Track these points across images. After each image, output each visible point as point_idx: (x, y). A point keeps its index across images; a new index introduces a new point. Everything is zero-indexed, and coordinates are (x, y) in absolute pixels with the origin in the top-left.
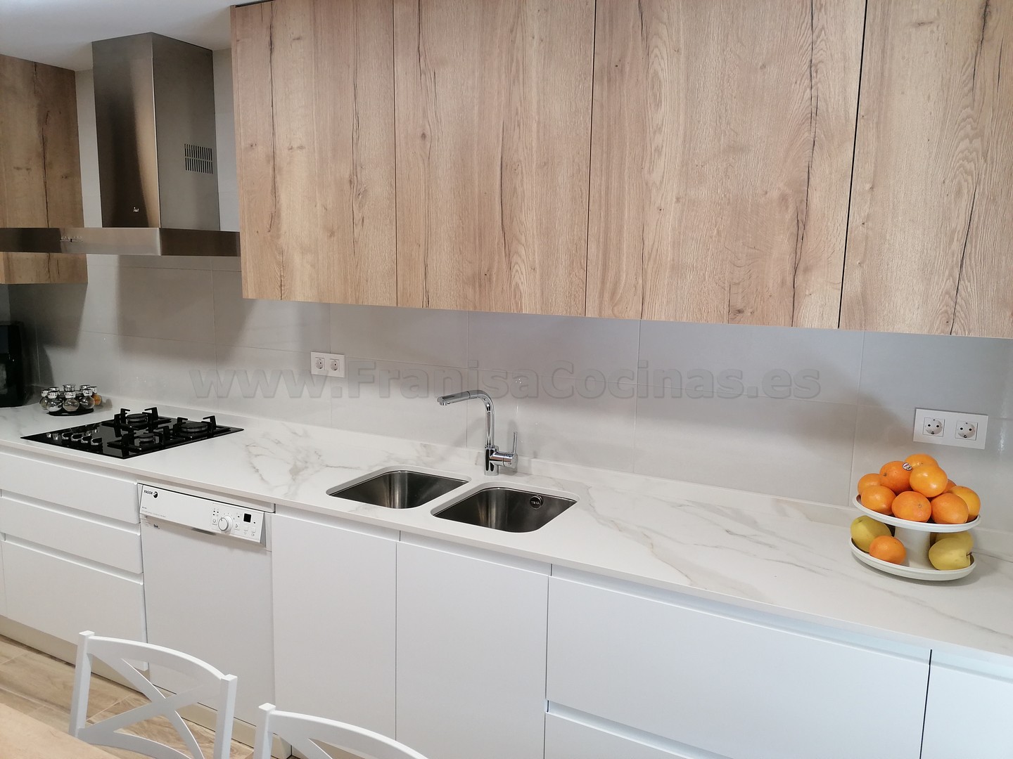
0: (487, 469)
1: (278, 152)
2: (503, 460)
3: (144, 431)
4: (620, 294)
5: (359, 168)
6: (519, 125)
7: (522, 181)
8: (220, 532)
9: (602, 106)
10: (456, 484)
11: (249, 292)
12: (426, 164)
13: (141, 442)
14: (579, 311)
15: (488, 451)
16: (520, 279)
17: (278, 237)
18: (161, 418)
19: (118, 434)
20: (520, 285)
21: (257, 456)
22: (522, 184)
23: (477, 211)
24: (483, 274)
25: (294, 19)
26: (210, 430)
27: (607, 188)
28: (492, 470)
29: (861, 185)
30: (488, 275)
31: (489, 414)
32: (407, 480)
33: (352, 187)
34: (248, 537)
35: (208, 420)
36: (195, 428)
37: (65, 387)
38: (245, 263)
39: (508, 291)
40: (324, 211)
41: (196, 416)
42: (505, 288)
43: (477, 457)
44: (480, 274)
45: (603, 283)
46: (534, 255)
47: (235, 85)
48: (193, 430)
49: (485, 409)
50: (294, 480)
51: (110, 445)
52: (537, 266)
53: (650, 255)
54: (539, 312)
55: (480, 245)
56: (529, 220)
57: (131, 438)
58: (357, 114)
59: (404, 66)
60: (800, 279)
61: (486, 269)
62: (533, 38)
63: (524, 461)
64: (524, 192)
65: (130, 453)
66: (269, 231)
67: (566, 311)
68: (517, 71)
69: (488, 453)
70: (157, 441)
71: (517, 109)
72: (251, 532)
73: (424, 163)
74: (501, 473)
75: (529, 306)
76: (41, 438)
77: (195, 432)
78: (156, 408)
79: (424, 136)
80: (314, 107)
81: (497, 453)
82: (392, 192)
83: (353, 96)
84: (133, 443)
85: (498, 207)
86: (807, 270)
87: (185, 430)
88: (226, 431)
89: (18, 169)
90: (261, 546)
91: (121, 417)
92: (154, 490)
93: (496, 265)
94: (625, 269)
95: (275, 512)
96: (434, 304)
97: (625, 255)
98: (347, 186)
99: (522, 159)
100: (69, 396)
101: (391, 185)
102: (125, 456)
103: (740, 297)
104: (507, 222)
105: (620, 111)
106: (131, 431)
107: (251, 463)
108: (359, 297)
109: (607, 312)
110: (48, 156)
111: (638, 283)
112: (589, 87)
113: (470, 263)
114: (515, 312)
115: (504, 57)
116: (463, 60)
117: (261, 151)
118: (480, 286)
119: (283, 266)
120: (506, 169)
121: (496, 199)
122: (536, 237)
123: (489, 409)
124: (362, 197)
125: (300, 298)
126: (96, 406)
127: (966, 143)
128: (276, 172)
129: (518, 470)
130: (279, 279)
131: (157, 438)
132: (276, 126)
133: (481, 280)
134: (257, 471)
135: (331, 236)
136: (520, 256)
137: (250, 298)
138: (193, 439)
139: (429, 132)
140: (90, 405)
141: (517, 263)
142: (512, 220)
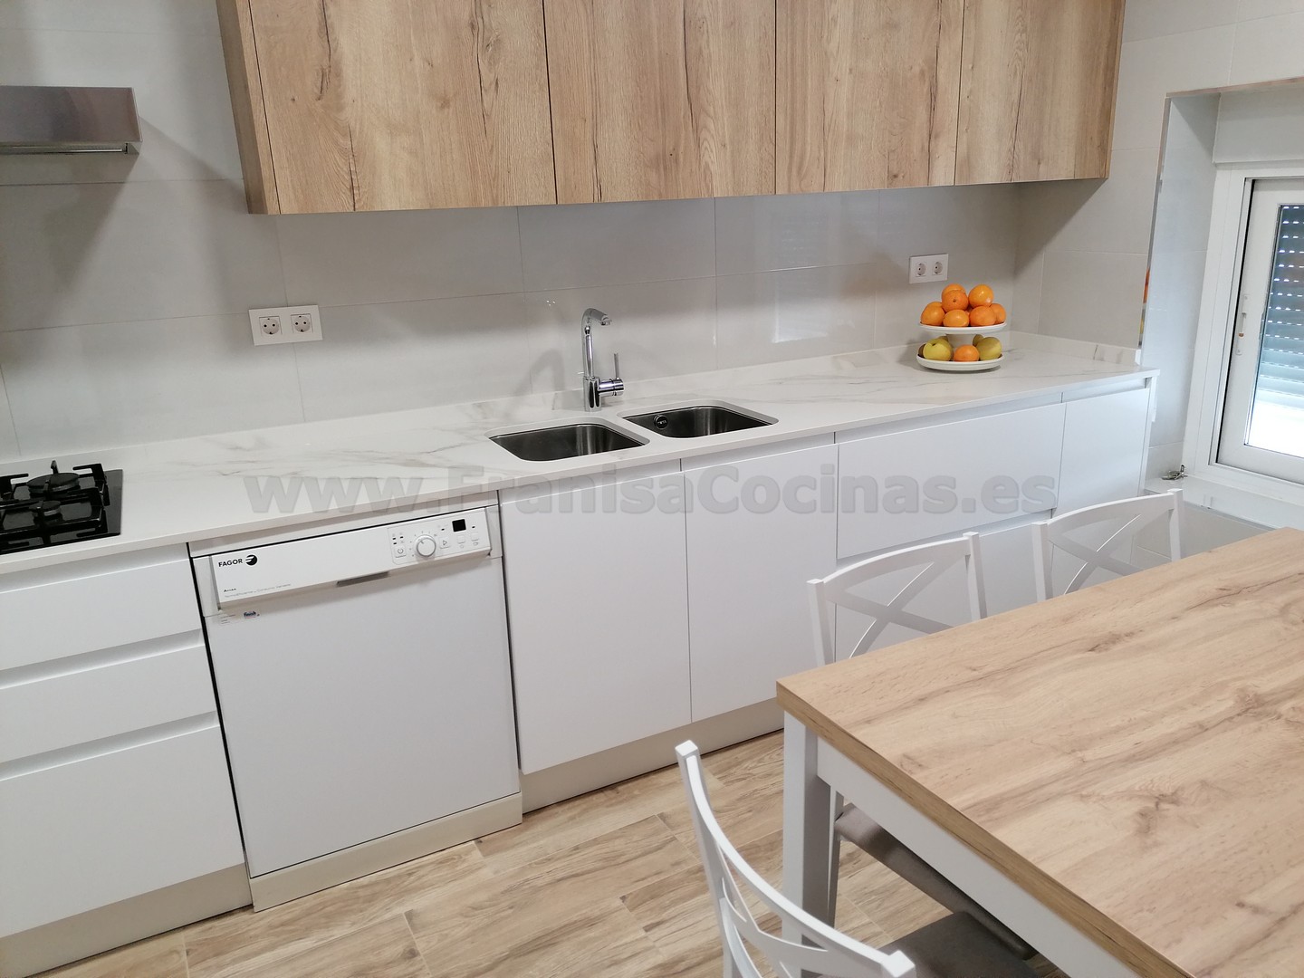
4: (806, 168)
5: (485, 6)
7: (708, 41)
12: (589, 12)
14: (770, 189)
16: (710, 157)
17: (340, 108)
20: (711, 164)
22: (708, 45)
23: (658, 76)
24: (668, 155)
27: (793, 56)
29: (967, 66)
30: (674, 155)
33: (475, 33)
39: (698, 172)
40: (429, 68)
42: (693, 170)
44: (664, 155)
45: (791, 157)
46: (724, 128)
52: (727, 142)
53: (830, 126)
54: (731, 194)
55: (664, 119)
56: (716, 88)
60: (933, 143)
61: (671, 148)
64: (710, 56)
66: (320, 98)
67: (757, 189)
73: (586, 10)
75: (720, 188)
85: (682, 71)
86: (937, 137)
93: (682, 142)
94: (809, 142)
96: (607, 198)
97: (809, 127)
98: (466, 32)
99: (707, 15)
101: (539, 35)
103: (895, 163)
104: (693, 91)
109: (796, 188)
111: (820, 156)
113: (651, 140)
114: (707, 196)
118: (665, 169)
119: (353, 155)
120: (690, 25)
121: (680, 63)
122: (725, 107)
124: (494, 49)
127: (1018, 37)
130: (347, 177)
133: (665, 162)
135: (443, 107)
136: (710, 132)
141: (706, 139)
142: (698, 88)
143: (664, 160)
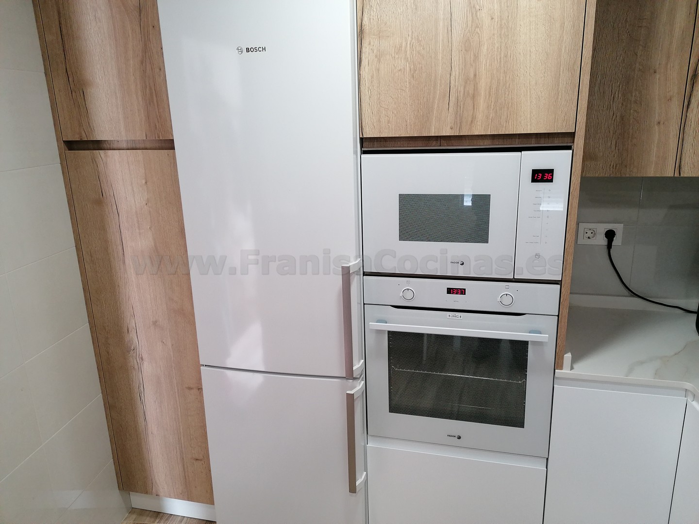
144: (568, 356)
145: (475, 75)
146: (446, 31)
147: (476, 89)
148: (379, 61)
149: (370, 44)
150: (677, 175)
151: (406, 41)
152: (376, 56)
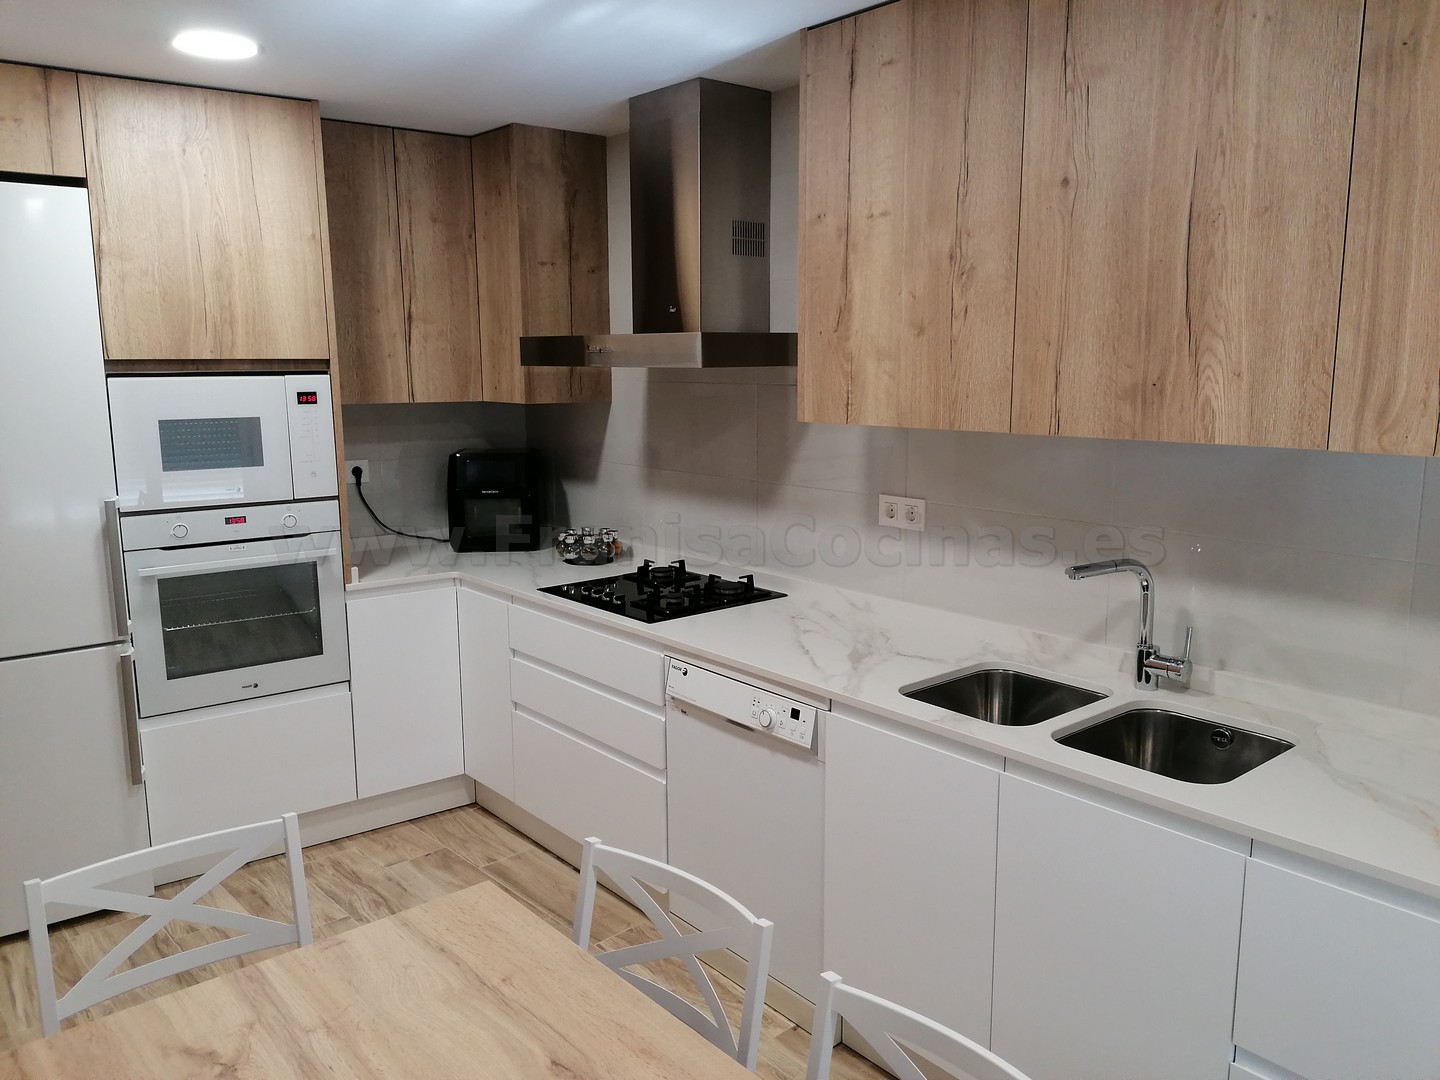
0: (1140, 680)
1: (853, 222)
2: (1168, 669)
3: (669, 589)
4: (1394, 414)
5: (964, 236)
6: (1223, 153)
7: (1224, 238)
8: (761, 729)
9: (1374, 113)
10: (1089, 697)
11: (806, 412)
12: (1067, 224)
13: (669, 604)
14: (1317, 443)
15: (1141, 652)
16: (1214, 390)
17: (847, 339)
18: (690, 574)
19: (641, 592)
20: (1213, 399)
21: (806, 632)
22: (1224, 245)
23: (1146, 288)
24: (1150, 383)
25: (885, 36)
26: (746, 593)
27: (1379, 241)
28: (1148, 681)
30: (1159, 386)
31: (1145, 598)
32: (1011, 685)
33: (953, 263)
34: (796, 739)
35: (745, 580)
36: (729, 589)
37: (583, 529)
38: (803, 376)
39: (1192, 410)
40: (912, 299)
41: (731, 575)
42: (1186, 406)
43: (1123, 662)
44: (1144, 384)
45: (1364, 394)
46: (1240, 352)
47: (802, 135)
48: (727, 592)
49: (1139, 588)
50: (855, 669)
51: (634, 605)
52: (1244, 370)
54: (1244, 442)
55: (1148, 341)
56: (1232, 299)
57: (656, 597)
58: (966, 159)
59: (1041, 84)
61: (1155, 377)
62: (1254, 16)
63: (1201, 672)
64: (1226, 256)
65: (656, 617)
66: (836, 331)
67: (1294, 440)
68: (1225, 71)
69: (1142, 657)
70: (687, 603)
71: (1221, 128)
72: (799, 733)
73: (1063, 222)
74: (1164, 688)
75: (1228, 431)
76: (556, 591)
77: (729, 595)
78: (683, 561)
79: (1066, 182)
80: (906, 155)
81: (1158, 657)
82: (1011, 268)
83: (962, 133)
84: (659, 605)
85: (1181, 282)
87: (718, 591)
88: (766, 595)
89: (543, 264)
90: (811, 753)
91: (644, 569)
92: (683, 666)
93: (1173, 369)
94: (1405, 372)
95: (830, 711)
96: (1067, 430)
97: (1408, 350)
98: (945, 264)
99: (1226, 204)
100: (588, 541)
101: (1012, 257)
102: (650, 620)
104: (1195, 303)
105: (1408, 116)
106: (657, 588)
107: (800, 642)
108: (954, 419)
109: (1370, 444)
110: (574, 246)
111: (1429, 396)
112: (1352, 82)
113: (1128, 366)
114: (1202, 442)
115: (1202, 53)
116: (1135, 64)
117: (831, 223)
118: (1144, 402)
119: (851, 377)
120: (1198, 221)
121: (1178, 270)
122: (1244, 324)
123: (1145, 588)
124: (968, 277)
125: (872, 422)
126: (616, 554)
128: (850, 249)
129: (1192, 685)
130: (846, 396)
131: (686, 600)
132: (852, 187)
133: (1147, 394)
134: (807, 652)
135: (919, 334)
136: (1216, 357)
137: (806, 421)
138: (727, 603)
139: (1074, 177)
140: (609, 552)
141: (1208, 366)
142: (1204, 301)
143: (1144, 392)
144: (355, 570)
145: (230, 304)
146: (195, 260)
147: (232, 316)
148: (123, 281)
149: (110, 264)
150: (411, 401)
151: (154, 266)
152: (119, 277)
